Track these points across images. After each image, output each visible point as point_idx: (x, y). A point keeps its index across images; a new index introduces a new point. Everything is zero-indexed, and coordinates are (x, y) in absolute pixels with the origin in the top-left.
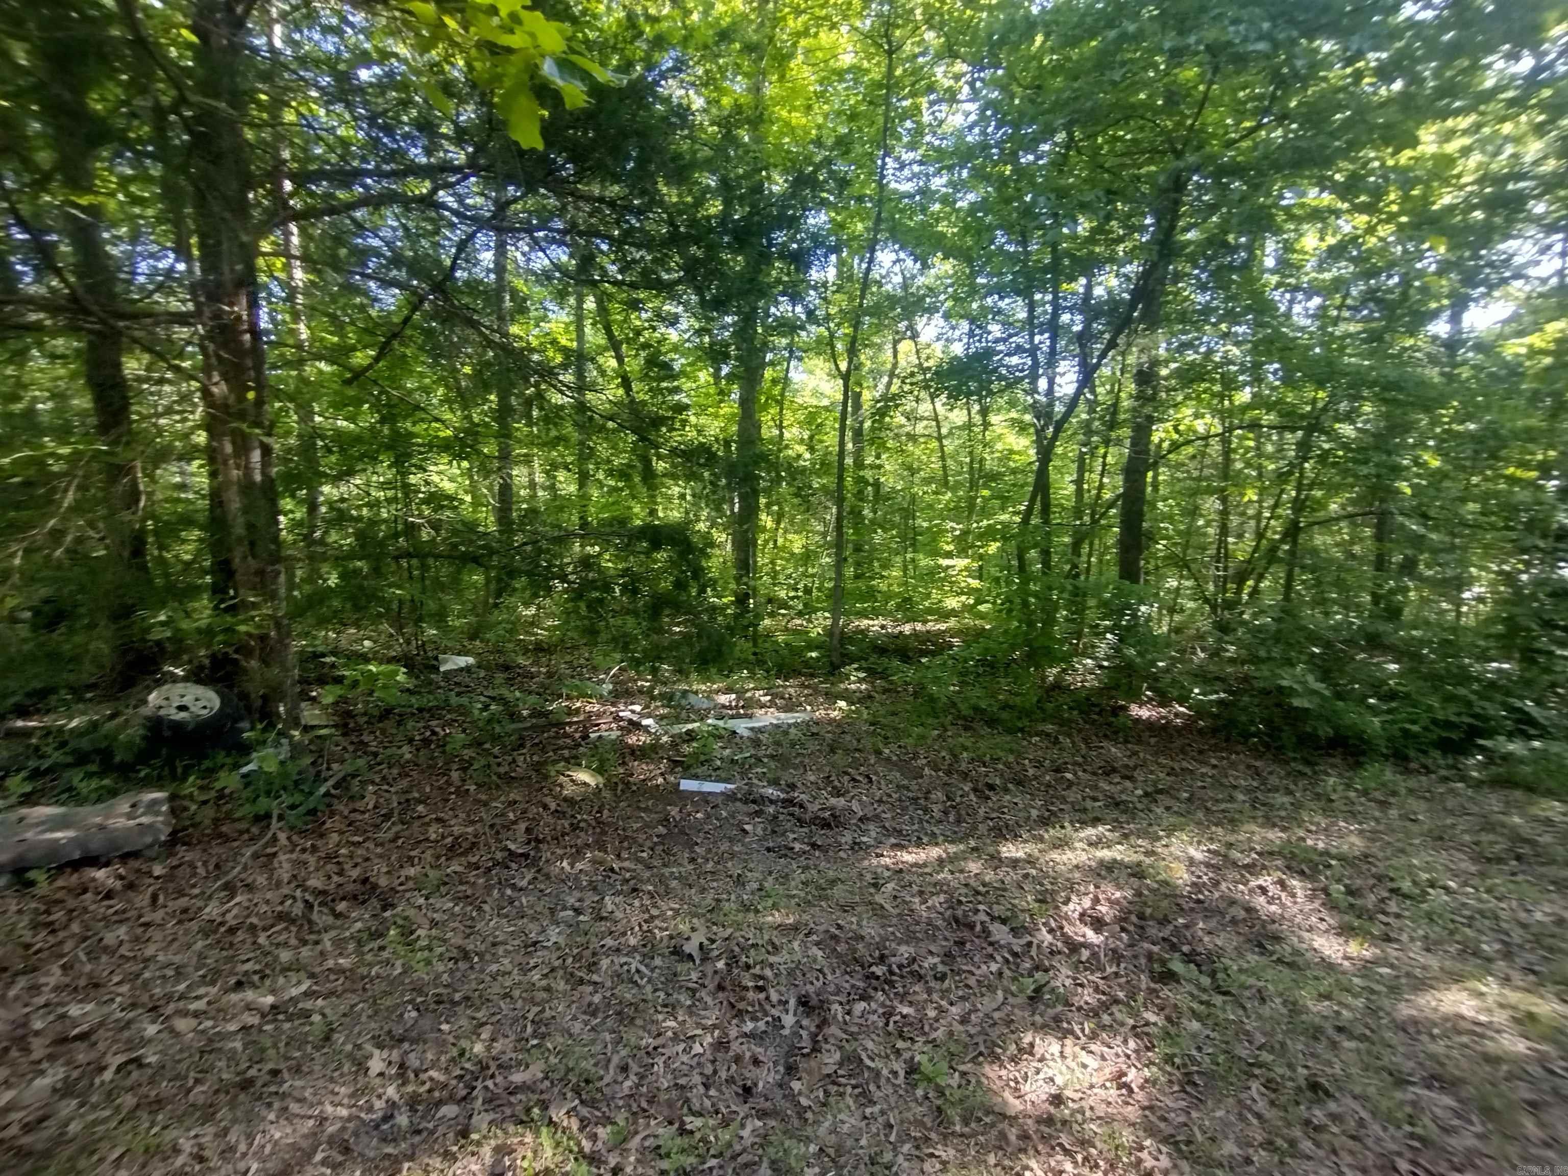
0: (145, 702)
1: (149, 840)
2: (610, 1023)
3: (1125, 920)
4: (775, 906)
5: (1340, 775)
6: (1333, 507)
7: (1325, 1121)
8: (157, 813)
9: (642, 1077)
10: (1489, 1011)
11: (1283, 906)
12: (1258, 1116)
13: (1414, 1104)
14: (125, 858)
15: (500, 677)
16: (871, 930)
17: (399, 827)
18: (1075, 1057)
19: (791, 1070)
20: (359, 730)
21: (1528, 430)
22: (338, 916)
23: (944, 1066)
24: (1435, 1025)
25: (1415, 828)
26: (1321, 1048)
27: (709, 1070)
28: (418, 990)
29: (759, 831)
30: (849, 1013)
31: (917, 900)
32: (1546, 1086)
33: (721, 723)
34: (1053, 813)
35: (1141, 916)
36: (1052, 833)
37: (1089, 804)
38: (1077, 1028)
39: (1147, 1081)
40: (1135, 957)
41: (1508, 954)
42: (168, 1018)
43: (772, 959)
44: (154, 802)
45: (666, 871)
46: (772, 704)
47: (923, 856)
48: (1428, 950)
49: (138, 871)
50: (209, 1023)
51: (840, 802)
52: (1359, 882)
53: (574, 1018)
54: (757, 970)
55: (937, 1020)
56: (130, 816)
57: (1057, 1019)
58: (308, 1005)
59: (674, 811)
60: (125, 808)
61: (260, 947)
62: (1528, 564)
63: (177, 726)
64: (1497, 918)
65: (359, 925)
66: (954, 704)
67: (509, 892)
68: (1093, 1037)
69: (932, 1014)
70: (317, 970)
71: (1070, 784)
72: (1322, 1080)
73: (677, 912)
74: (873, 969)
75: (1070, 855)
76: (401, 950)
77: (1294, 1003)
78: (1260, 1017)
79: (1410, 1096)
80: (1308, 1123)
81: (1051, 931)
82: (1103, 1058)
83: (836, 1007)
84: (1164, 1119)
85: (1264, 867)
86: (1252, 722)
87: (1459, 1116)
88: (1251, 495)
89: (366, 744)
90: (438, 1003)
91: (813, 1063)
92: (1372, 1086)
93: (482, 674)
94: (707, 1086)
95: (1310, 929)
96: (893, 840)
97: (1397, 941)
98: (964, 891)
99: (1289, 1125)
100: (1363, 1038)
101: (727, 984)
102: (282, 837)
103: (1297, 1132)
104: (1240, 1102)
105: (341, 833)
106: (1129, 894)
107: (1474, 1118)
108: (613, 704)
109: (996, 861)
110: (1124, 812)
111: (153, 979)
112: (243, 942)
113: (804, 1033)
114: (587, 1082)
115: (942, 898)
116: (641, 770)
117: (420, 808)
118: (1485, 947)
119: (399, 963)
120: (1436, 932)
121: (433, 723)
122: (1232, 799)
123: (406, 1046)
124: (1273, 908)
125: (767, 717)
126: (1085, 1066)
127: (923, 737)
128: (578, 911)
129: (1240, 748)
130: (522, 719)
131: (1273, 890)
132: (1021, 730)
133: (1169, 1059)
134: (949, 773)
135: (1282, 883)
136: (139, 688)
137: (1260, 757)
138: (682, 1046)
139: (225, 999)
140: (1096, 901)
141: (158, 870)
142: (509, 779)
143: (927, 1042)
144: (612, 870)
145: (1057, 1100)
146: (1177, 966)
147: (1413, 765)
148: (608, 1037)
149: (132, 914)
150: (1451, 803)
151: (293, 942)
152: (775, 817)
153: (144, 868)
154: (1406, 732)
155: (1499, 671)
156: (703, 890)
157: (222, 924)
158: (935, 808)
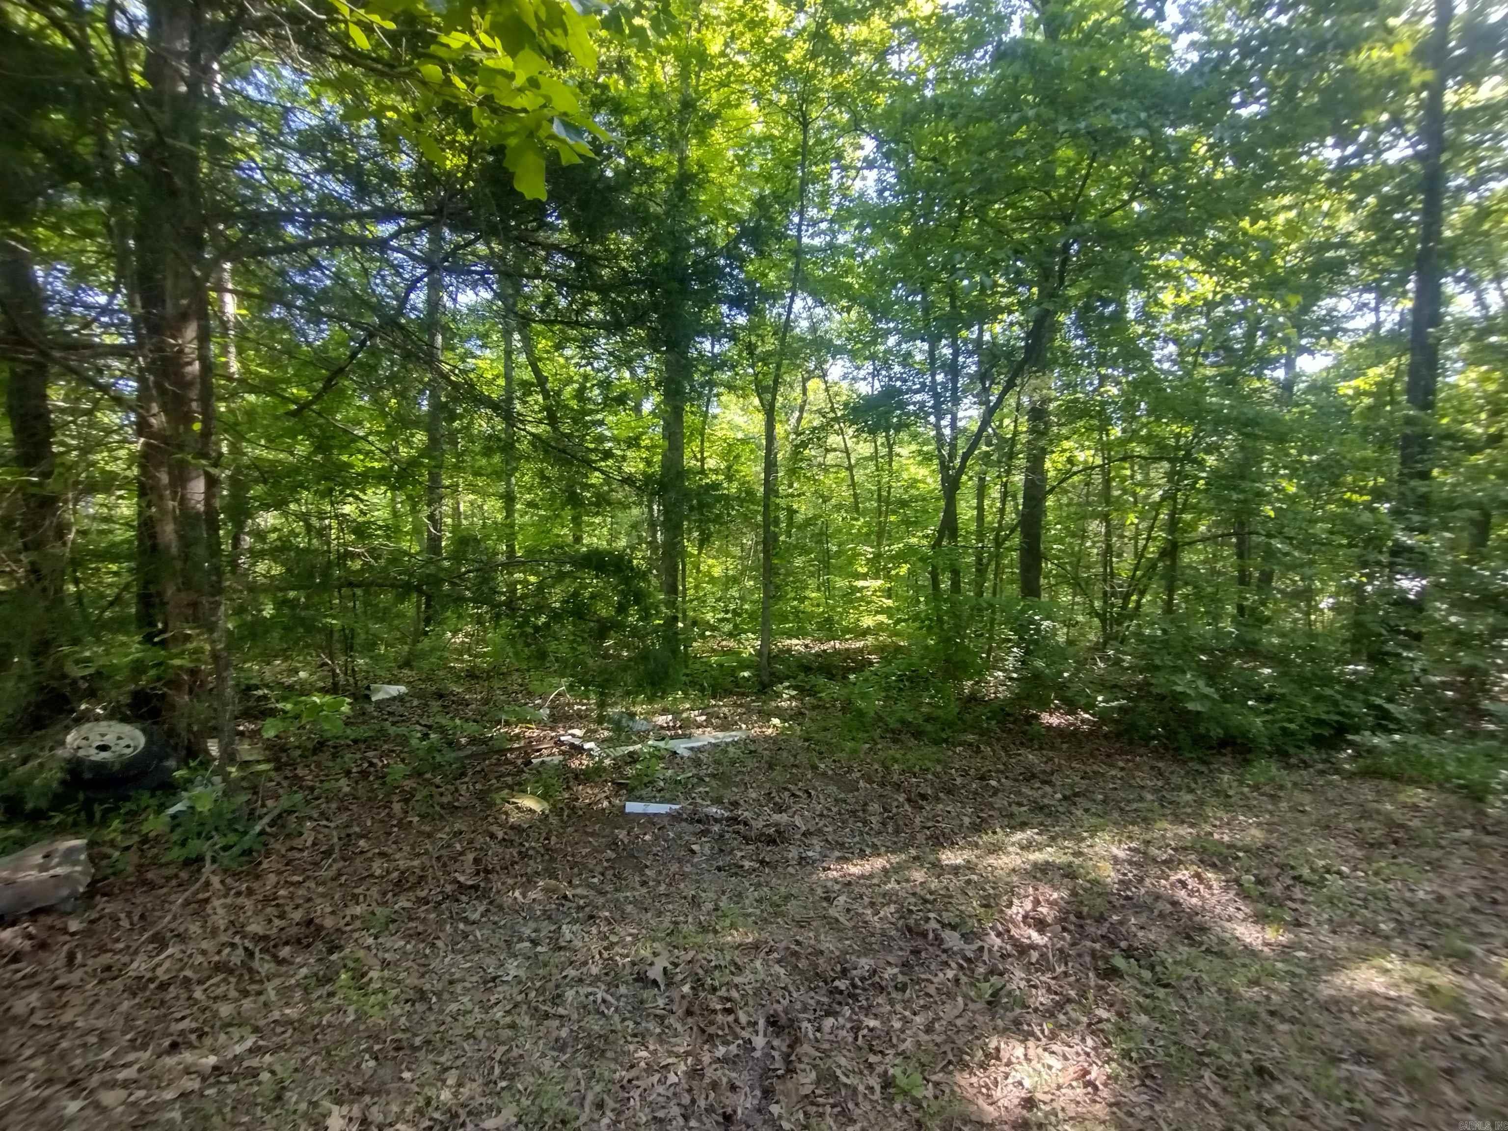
0: (63, 743)
1: (65, 892)
2: (580, 1058)
3: (1065, 920)
4: (733, 926)
5: (1232, 773)
6: (1202, 528)
7: (1275, 1103)
8: (75, 863)
9: (619, 1113)
10: (1396, 986)
11: (1202, 898)
12: (1215, 1104)
13: (1348, 1080)
14: (35, 914)
15: (435, 705)
16: (829, 943)
17: (341, 864)
18: (1039, 1058)
19: (768, 1094)
20: (293, 765)
21: (1364, 460)
22: (280, 962)
23: (917, 1078)
24: (1353, 1002)
25: (1304, 819)
26: (1259, 1032)
27: (686, 1100)
28: (375, 1037)
29: (707, 851)
30: (819, 1030)
31: (869, 912)
32: (1457, 1055)
33: (662, 744)
34: (983, 820)
35: (1079, 916)
36: (987, 838)
37: (1015, 809)
38: (1037, 1030)
39: (1109, 1077)
40: (1080, 955)
41: (1402, 932)
42: (92, 1092)
43: (737, 980)
44: (71, 851)
45: (621, 896)
46: (708, 723)
47: (868, 867)
48: (1334, 932)
49: (52, 927)
50: (141, 1093)
51: (783, 818)
52: (1265, 872)
53: (544, 1055)
54: (723, 992)
55: (903, 1031)
56: (43, 868)
57: (1017, 1023)
58: (255, 1062)
59: (622, 834)
60: (38, 859)
61: (196, 1002)
62: (1371, 577)
63: (100, 766)
64: (1387, 898)
65: (304, 971)
66: (880, 718)
67: (461, 926)
68: (1053, 1037)
69: (897, 1025)
70: (261, 1023)
71: (996, 792)
72: (1267, 1064)
73: (635, 937)
74: (837, 983)
75: (1005, 859)
76: (354, 995)
77: (1229, 991)
78: (1200, 1007)
79: (1343, 1074)
80: (1259, 1107)
81: (999, 934)
82: (1066, 1058)
83: (805, 1024)
84: (1131, 1114)
85: (1180, 862)
86: (1151, 726)
87: (1388, 1089)
88: (1132, 518)
89: (302, 779)
90: (398, 1049)
91: (790, 1085)
92: (1308, 1065)
93: (416, 703)
94: (686, 1118)
95: (1230, 919)
96: (837, 854)
97: (1307, 925)
98: (912, 900)
99: (1243, 1111)
100: (1292, 1021)
101: (696, 1009)
102: (216, 880)
103: (1252, 1117)
104: (1196, 1091)
105: (279, 873)
106: (1065, 894)
107: (1402, 1090)
108: (552, 729)
109: (937, 868)
110: (1049, 815)
111: (72, 1049)
112: (177, 998)
113: (776, 1054)
114: (564, 1122)
115: (892, 908)
116: (586, 794)
117: (362, 843)
118: (1383, 926)
119: (351, 1009)
120: (1339, 915)
121: (370, 754)
122: (1141, 799)
123: (367, 1099)
124: (1194, 901)
125: (706, 737)
126: (1050, 1067)
127: (854, 751)
128: (535, 943)
129: (1142, 750)
130: (461, 748)
131: (1192, 883)
132: (946, 741)
133: (1126, 1054)
134: (882, 785)
135: (1197, 875)
136: (58, 727)
137: (1161, 758)
138: (657, 1076)
139: (160, 1063)
140: (1037, 902)
141: (74, 925)
142: (453, 809)
143: (897, 1054)
144: (565, 897)
145: (1029, 1103)
146: (1119, 962)
147: (1293, 761)
148: (579, 1072)
149: (44, 976)
150: (1331, 794)
151: (233, 994)
152: (721, 836)
153: (58, 924)
154: (1284, 730)
155: (1355, 672)
156: (659, 914)
157: (151, 980)
158: (874, 819)
